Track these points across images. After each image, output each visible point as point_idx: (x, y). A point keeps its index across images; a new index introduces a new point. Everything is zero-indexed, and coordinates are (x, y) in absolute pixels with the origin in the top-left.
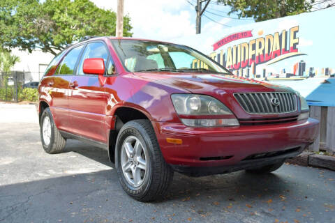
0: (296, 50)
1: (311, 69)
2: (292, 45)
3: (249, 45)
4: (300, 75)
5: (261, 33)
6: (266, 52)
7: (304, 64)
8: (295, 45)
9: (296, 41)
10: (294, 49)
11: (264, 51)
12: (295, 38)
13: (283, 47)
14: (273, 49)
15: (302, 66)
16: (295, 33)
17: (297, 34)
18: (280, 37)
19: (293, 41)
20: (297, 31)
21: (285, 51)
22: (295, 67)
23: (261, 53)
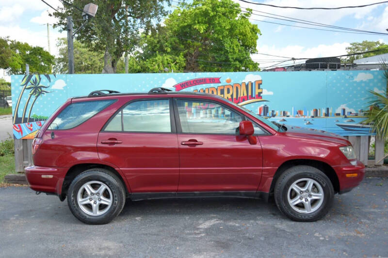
0: (261, 98)
1: (273, 111)
2: (257, 93)
3: (217, 89)
4: (264, 115)
5: (228, 81)
6: (235, 96)
7: (267, 108)
8: (260, 93)
9: (260, 91)
10: (259, 96)
11: (232, 96)
12: (259, 88)
13: (250, 94)
14: (241, 95)
15: (266, 109)
16: (259, 85)
17: (261, 85)
18: (247, 86)
19: (258, 91)
20: (261, 84)
21: (252, 97)
22: (260, 109)
23: (230, 97)
